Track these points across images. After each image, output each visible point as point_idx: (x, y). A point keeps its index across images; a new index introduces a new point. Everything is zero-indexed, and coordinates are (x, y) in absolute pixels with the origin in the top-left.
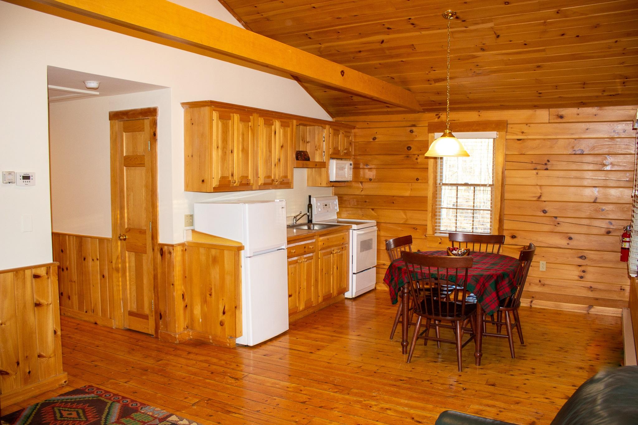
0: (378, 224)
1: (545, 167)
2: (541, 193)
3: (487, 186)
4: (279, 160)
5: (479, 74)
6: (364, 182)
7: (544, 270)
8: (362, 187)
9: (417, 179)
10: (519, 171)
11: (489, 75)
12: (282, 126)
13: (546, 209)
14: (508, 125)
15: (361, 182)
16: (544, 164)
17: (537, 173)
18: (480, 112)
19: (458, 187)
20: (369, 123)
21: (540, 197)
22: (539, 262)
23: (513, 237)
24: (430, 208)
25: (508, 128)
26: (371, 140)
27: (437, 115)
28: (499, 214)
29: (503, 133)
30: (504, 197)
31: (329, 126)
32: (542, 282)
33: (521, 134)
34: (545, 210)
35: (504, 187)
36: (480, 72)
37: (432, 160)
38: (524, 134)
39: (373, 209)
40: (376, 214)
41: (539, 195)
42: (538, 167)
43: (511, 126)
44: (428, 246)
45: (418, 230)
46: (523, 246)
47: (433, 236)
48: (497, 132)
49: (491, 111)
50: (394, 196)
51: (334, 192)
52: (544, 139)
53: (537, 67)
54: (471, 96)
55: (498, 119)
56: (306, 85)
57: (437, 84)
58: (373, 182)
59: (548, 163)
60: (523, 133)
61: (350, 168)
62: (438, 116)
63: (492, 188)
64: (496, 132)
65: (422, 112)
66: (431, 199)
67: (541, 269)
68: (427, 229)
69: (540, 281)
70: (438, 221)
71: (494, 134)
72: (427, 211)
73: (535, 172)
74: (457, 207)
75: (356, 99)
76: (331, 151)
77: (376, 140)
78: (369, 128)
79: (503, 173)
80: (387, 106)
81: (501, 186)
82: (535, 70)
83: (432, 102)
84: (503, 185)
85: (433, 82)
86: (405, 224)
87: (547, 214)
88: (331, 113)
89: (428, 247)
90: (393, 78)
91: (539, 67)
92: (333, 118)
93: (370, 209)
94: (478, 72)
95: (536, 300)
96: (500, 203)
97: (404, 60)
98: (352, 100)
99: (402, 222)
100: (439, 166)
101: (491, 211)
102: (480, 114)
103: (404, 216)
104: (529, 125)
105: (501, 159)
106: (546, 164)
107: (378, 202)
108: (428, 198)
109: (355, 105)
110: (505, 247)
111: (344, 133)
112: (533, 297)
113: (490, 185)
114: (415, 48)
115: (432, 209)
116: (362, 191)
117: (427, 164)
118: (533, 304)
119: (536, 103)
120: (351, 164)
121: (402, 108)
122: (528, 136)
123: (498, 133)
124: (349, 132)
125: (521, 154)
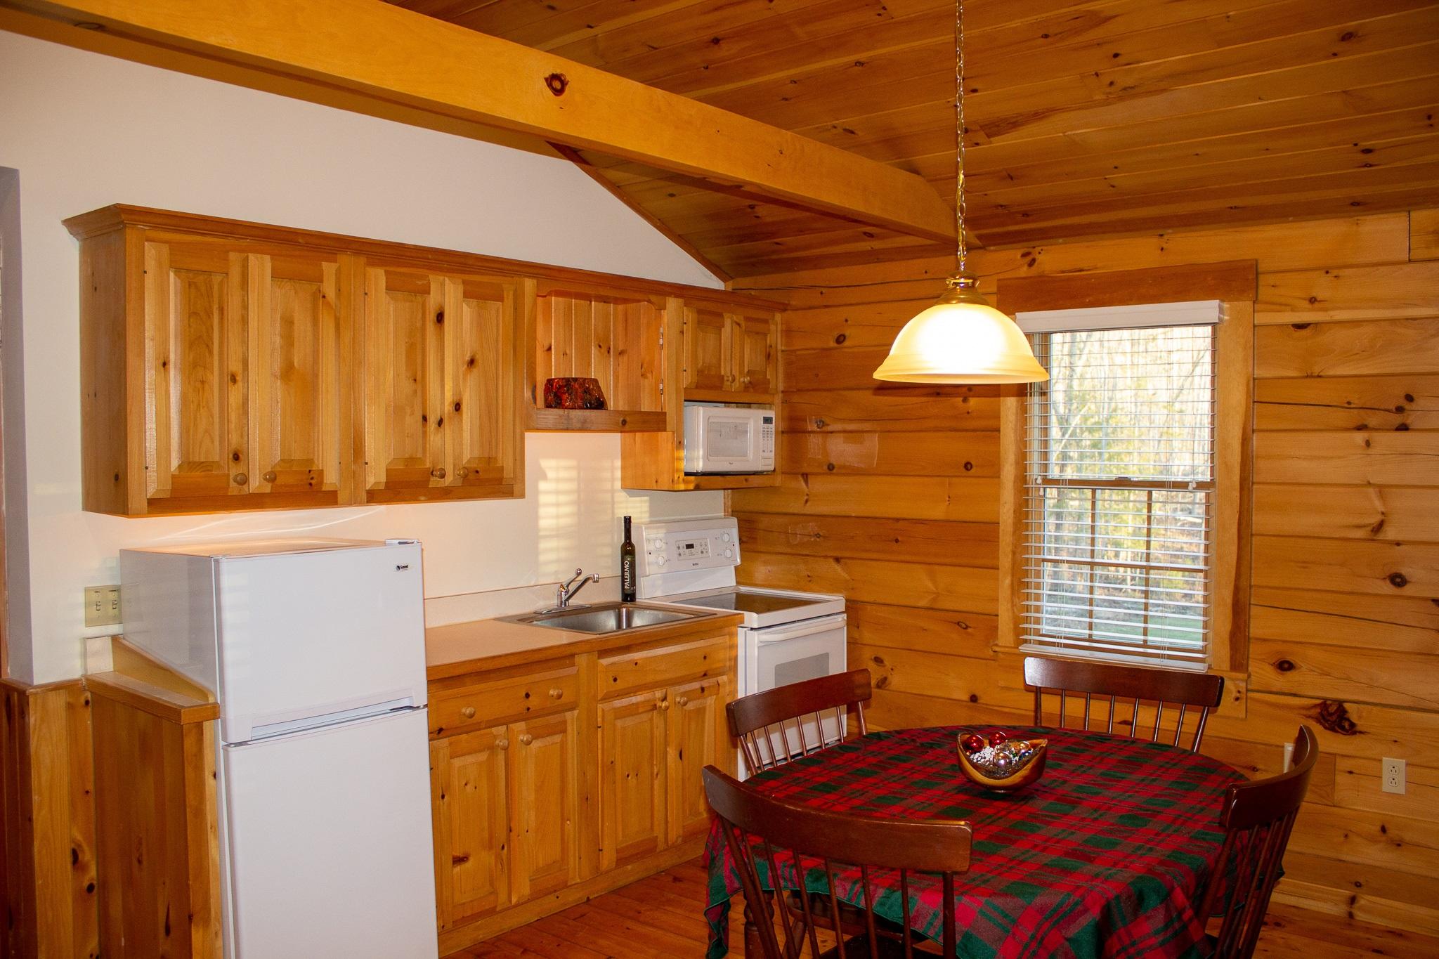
0: (852, 609)
1: (1397, 419)
2: (1383, 513)
3: (1190, 488)
4: (458, 407)
5: (1129, 92)
6: (813, 474)
7: (1401, 789)
8: (806, 490)
9: (968, 466)
10: (1302, 435)
11: (1163, 91)
12: (467, 295)
13: (1405, 571)
14: (1261, 277)
15: (805, 476)
16: (1393, 407)
17: (1368, 443)
18: (1166, 237)
19: (1098, 492)
20: (824, 290)
21: (1379, 527)
22: (1380, 761)
23: (1285, 666)
24: (1005, 561)
25: (1260, 288)
26: (832, 344)
27: (1024, 255)
28: (1233, 584)
29: (1246, 305)
30: (1249, 525)
31: (680, 301)
32: (1392, 832)
33: (1306, 304)
34: (1400, 576)
35: (1250, 491)
36: (1130, 81)
37: (1010, 403)
38: (1317, 305)
39: (837, 560)
40: (845, 575)
41: (1375, 520)
42: (1373, 421)
43: (1271, 279)
44: (1002, 683)
45: (969, 630)
46: (1318, 698)
47: (1015, 651)
48: (1223, 301)
49: (1203, 233)
50: (898, 520)
51: (730, 503)
52: (1393, 321)
53: (1343, 39)
54: (1121, 179)
55: (1229, 259)
56: (613, 174)
57: (1000, 142)
58: (837, 474)
59: (1407, 406)
60: (1313, 300)
61: (766, 433)
62: (1029, 259)
63: (1208, 496)
64: (1215, 303)
65: (981, 248)
66: (1010, 529)
67: (1387, 786)
68: (996, 628)
69: (1383, 830)
70: (1033, 603)
71: (1210, 308)
72: (998, 569)
73: (1360, 437)
74: (1092, 557)
75: (767, 213)
76: (687, 379)
77: (847, 343)
78: (826, 307)
79: (1245, 441)
80: (865, 233)
81: (1238, 486)
82: (1335, 55)
83: (1000, 210)
84: (1246, 484)
85: (981, 137)
86: (932, 609)
87: (1408, 590)
88: (718, 267)
89: (1003, 688)
90: (852, 132)
91: (1347, 37)
92: (724, 280)
93: (831, 560)
94: (1124, 81)
95: (1369, 897)
96: (1234, 548)
97: (862, 56)
98: (757, 217)
99: (923, 603)
100: (1035, 423)
101: (1206, 574)
102: (1165, 246)
103: (930, 585)
104: (1335, 272)
105: (1237, 396)
106: (1400, 410)
107: (852, 537)
108: (1001, 527)
109: (772, 235)
110: (1257, 701)
111: (743, 324)
112: (1358, 885)
113: (1201, 486)
114: (884, 8)
115: (1014, 562)
116: (807, 501)
117: (997, 416)
118: (1362, 909)
119: (1357, 192)
120: (767, 420)
121: (911, 238)
122: (1332, 313)
123: (1226, 305)
124: (766, 322)
125: (1307, 377)
